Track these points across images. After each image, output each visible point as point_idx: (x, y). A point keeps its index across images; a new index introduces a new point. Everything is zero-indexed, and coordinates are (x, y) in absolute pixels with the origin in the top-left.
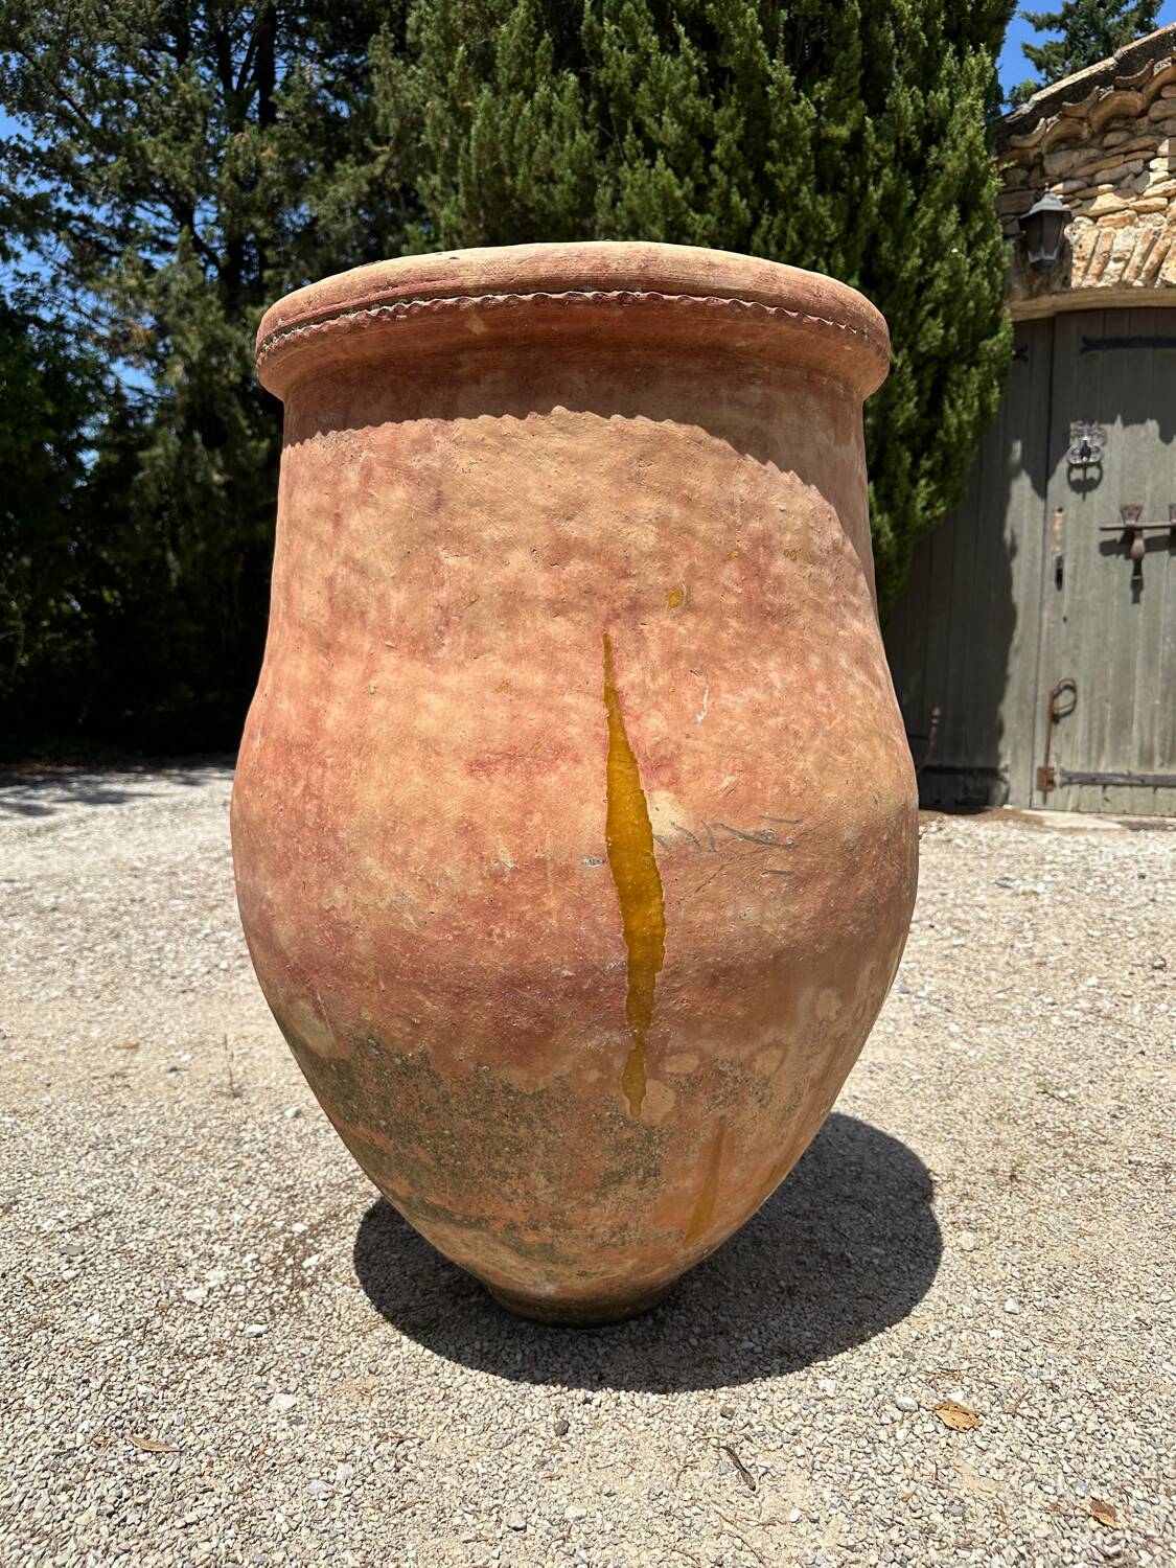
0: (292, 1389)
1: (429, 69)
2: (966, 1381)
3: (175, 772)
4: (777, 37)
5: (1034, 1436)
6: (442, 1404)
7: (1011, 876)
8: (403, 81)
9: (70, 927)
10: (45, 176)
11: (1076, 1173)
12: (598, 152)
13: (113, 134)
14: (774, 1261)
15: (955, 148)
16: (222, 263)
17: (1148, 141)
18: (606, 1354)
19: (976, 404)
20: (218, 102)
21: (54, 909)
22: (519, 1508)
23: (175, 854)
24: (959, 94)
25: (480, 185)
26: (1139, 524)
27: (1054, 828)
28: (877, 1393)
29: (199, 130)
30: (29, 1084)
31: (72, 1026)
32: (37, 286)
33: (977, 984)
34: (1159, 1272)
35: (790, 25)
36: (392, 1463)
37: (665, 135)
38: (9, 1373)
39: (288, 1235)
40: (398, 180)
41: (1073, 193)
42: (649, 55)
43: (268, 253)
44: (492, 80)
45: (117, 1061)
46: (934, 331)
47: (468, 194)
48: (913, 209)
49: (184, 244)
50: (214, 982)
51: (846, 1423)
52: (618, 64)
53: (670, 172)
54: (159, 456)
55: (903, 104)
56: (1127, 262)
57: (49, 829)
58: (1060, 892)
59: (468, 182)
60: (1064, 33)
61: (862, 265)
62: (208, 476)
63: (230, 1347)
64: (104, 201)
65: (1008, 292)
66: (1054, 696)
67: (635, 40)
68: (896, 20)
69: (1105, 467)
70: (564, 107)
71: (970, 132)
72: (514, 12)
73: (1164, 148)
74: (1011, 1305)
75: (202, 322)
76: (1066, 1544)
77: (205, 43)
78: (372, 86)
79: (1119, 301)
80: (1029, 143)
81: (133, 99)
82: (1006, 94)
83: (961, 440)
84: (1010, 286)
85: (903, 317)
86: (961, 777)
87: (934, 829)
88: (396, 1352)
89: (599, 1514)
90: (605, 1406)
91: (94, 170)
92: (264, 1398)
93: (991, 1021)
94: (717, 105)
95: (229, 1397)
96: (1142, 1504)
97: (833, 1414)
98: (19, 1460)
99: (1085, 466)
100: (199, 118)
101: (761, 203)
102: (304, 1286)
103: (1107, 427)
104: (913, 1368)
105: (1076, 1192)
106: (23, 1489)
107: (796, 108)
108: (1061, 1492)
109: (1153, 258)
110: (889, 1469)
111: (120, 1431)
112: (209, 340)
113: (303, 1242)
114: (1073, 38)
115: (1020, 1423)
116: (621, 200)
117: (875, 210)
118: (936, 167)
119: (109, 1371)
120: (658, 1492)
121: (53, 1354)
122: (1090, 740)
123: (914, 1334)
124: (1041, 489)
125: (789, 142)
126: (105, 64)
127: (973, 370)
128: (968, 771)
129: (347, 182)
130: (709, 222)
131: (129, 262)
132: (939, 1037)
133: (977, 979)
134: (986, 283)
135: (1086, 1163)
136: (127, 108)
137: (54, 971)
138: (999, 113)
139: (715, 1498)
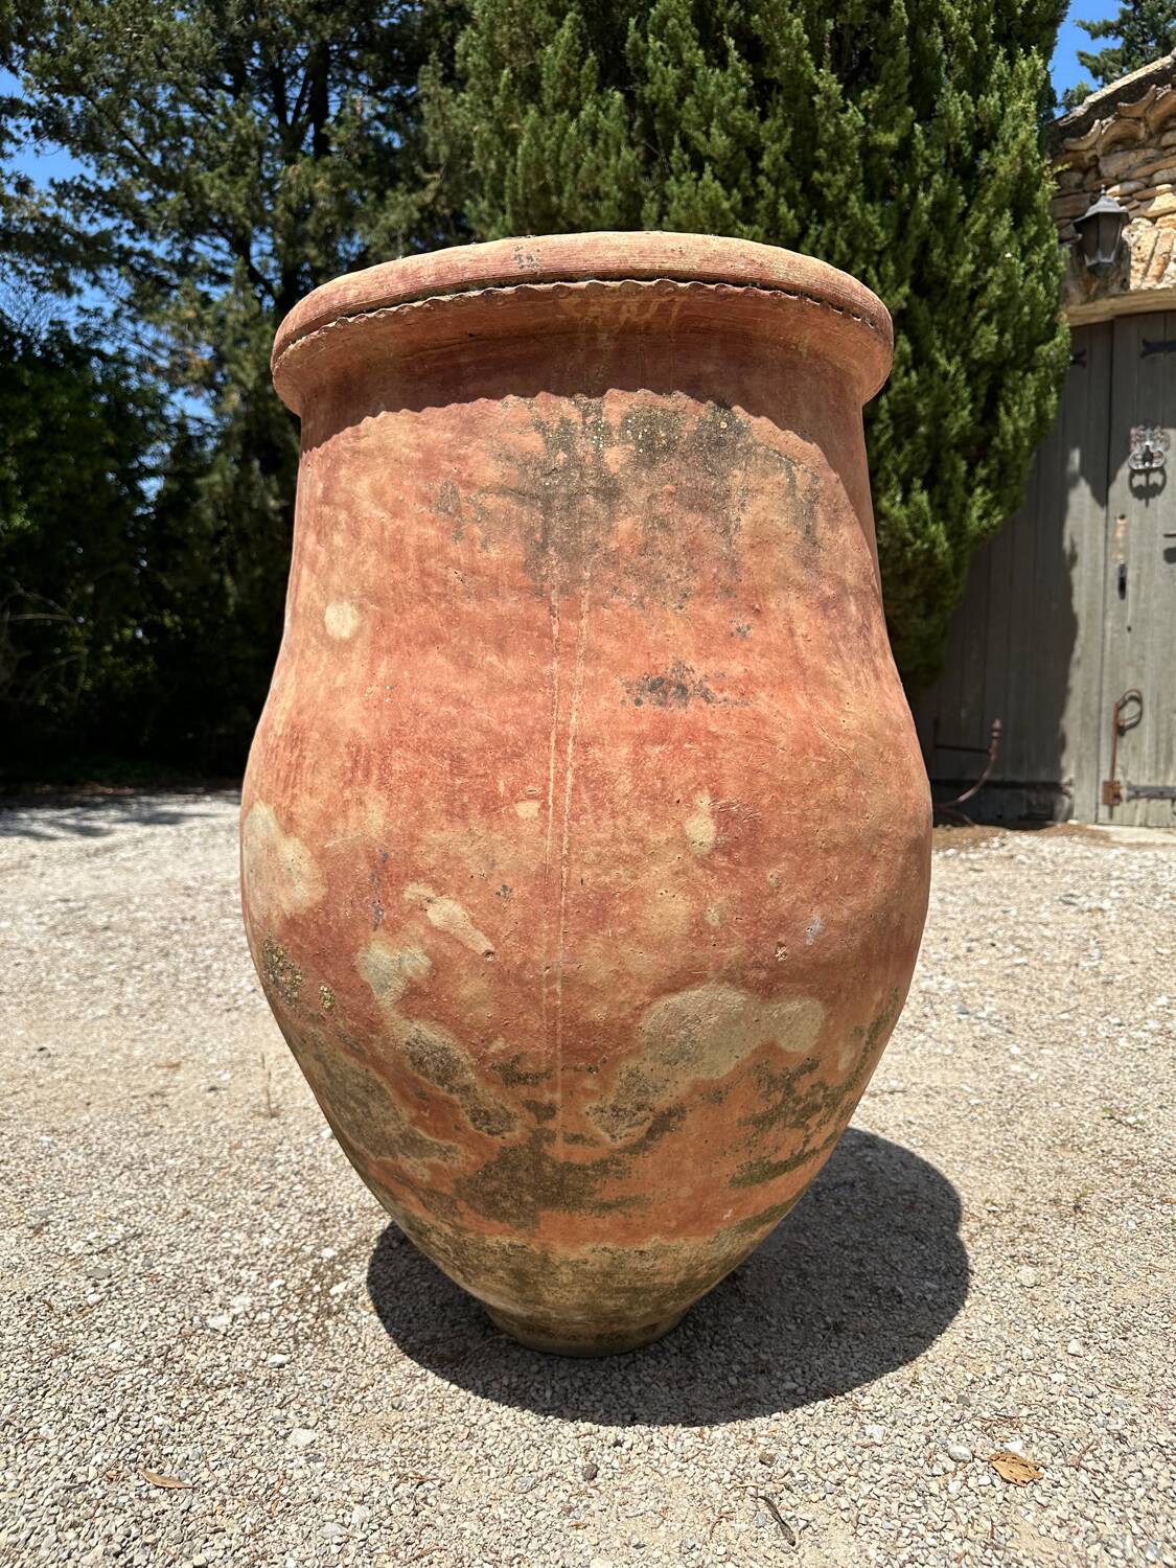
0: (311, 1424)
1: (476, 94)
2: (1026, 1429)
4: (823, 48)
5: (1100, 1492)
6: (466, 1443)
7: (1076, 892)
8: (453, 109)
9: (121, 945)
10: (108, 214)
11: (1146, 1204)
12: (643, 169)
13: (172, 171)
14: (821, 1295)
15: (1006, 152)
16: (278, 294)
18: (639, 1392)
19: (1033, 410)
20: (272, 136)
21: (106, 928)
22: (541, 1559)
24: (1010, 98)
25: (526, 205)
27: (1121, 844)
28: (929, 1441)
29: (253, 163)
30: (69, 1102)
31: (116, 1044)
32: (100, 320)
33: (1039, 1004)
35: (836, 35)
36: (411, 1506)
37: (714, 147)
38: (26, 1400)
39: (317, 1261)
40: (448, 206)
41: (1130, 194)
42: (694, 70)
44: (537, 102)
45: (158, 1080)
46: (988, 337)
47: (515, 214)
48: (964, 215)
49: (240, 275)
51: (895, 1473)
52: (663, 80)
53: (717, 184)
54: (216, 483)
55: (952, 108)
57: (107, 849)
58: (1127, 908)
59: (514, 202)
60: (1121, 39)
62: (263, 500)
63: (251, 1378)
64: (163, 237)
65: (1063, 297)
66: (1119, 708)
67: (680, 55)
68: (944, 26)
69: (1169, 472)
70: (610, 124)
71: (1022, 136)
72: (558, 33)
74: (1074, 1347)
75: (258, 350)
77: (260, 81)
78: (422, 115)
80: (1084, 146)
81: (191, 136)
82: (1059, 97)
83: (1017, 448)
84: (1066, 291)
85: (955, 324)
86: (1024, 792)
87: (996, 845)
88: (421, 1387)
90: (637, 1450)
91: (154, 207)
92: (282, 1433)
93: (1054, 1043)
94: (763, 117)
95: (247, 1431)
97: (880, 1463)
98: (29, 1494)
99: (1147, 472)
100: (254, 152)
101: (809, 213)
102: (329, 1314)
103: (1170, 432)
104: (968, 1414)
105: (1146, 1225)
106: (30, 1525)
107: (844, 117)
108: (1130, 1555)
110: (941, 1525)
111: (133, 1465)
112: (265, 368)
113: (331, 1268)
114: (1130, 43)
115: (1084, 1477)
116: (668, 213)
117: (925, 217)
118: (987, 171)
119: (127, 1401)
120: (690, 1545)
121: (72, 1382)
122: (1157, 752)
123: (970, 1376)
124: (1101, 497)
125: (836, 151)
126: (164, 104)
127: (1029, 376)
128: (1032, 786)
129: (398, 210)
131: (186, 294)
132: (1000, 1059)
133: (1040, 999)
134: (1041, 288)
135: (1156, 1193)
136: (185, 145)
137: (102, 990)
138: (1052, 116)
139: (751, 1553)
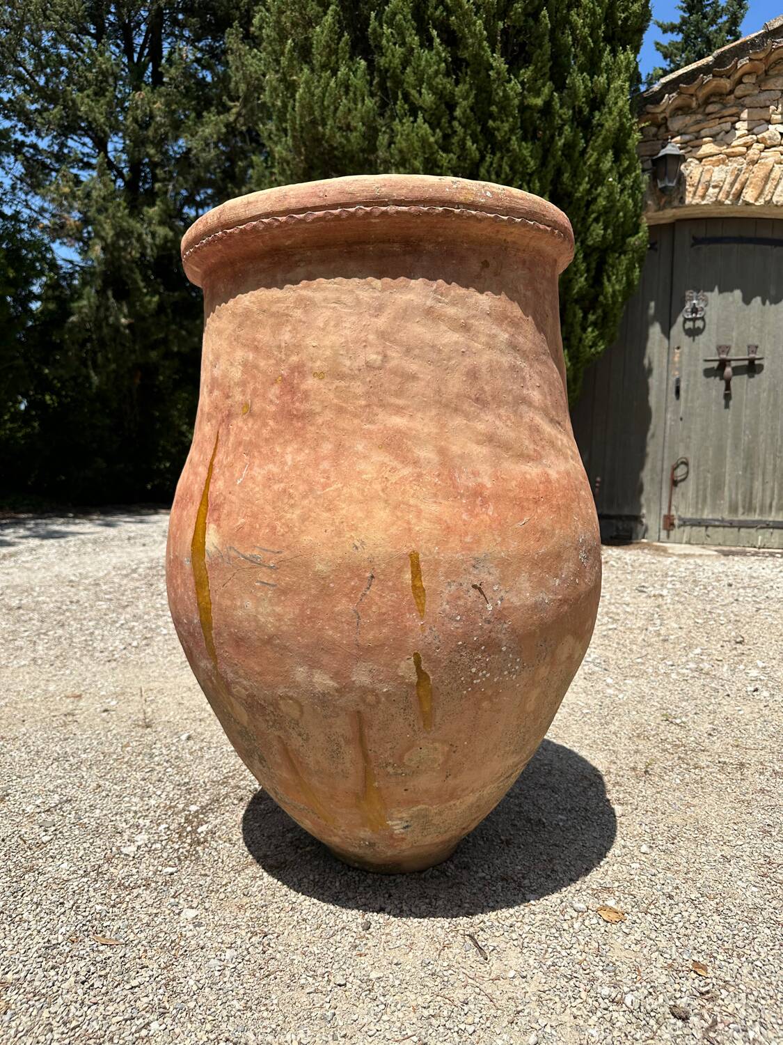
0: (194, 906)
1: (268, 53)
2: (617, 893)
3: (95, 517)
4: (497, 40)
5: (658, 925)
6: (291, 913)
7: (646, 585)
8: (249, 60)
9: (31, 619)
10: (7, 117)
11: (686, 769)
12: (379, 112)
13: (53, 90)
14: (498, 825)
15: (610, 113)
16: (127, 178)
17: (734, 110)
19: (624, 279)
20: (123, 70)
21: (19, 608)
22: (341, 973)
23: (97, 571)
24: (613, 78)
25: (302, 132)
26: (729, 357)
27: (674, 554)
28: (562, 902)
29: (112, 89)
30: (10, 720)
31: (36, 683)
33: (624, 653)
34: (736, 828)
35: (504, 31)
36: (261, 948)
37: (424, 101)
38: (11, 899)
39: (187, 813)
40: (244, 124)
41: (686, 143)
42: (413, 49)
43: (158, 171)
44: (309, 62)
45: (68, 705)
46: (598, 231)
47: (294, 137)
48: (583, 152)
49: (101, 165)
50: (129, 655)
51: (543, 919)
52: (393, 55)
53: (426, 126)
54: (84, 306)
55: (577, 84)
56: (721, 188)
57: (11, 555)
58: (677, 595)
59: (294, 129)
60: (681, 35)
61: (550, 188)
62: (117, 319)
63: (153, 882)
64: (47, 135)
65: (645, 207)
66: (675, 468)
67: (404, 38)
68: (572, 30)
69: (707, 320)
70: (358, 81)
71: (620, 103)
72: (324, 19)
73: (744, 115)
74: (644, 848)
75: (114, 216)
76: (677, 986)
77: (116, 31)
78: (227, 62)
79: (715, 213)
80: (659, 110)
81: (67, 67)
82: (644, 78)
83: (614, 303)
84: (646, 203)
85: (577, 222)
86: (614, 521)
88: (260, 883)
89: (391, 976)
90: (393, 913)
91: (40, 114)
92: (177, 911)
93: (633, 676)
94: (457, 83)
95: (155, 911)
96: (723, 963)
97: (535, 914)
98: (22, 951)
99: (694, 320)
100: (111, 80)
101: (486, 147)
102: (199, 843)
103: (708, 294)
104: (584, 887)
105: (686, 781)
106: (26, 968)
107: (509, 86)
108: (674, 957)
109: (737, 186)
110: (569, 946)
111: (86, 933)
112: (118, 229)
113: (197, 817)
114: (687, 38)
115: (649, 918)
116: (394, 143)
117: (560, 153)
118: (599, 125)
119: (76, 897)
120: (427, 962)
121: (39, 887)
122: (697, 497)
124: (666, 332)
125: (504, 107)
126: (47, 43)
127: (623, 257)
128: (619, 518)
129: (211, 126)
130: (452, 159)
131: (64, 176)
132: (600, 686)
133: (624, 650)
134: (630, 201)
135: (692, 763)
136: (62, 72)
137: (22, 648)
138: (639, 90)
139: (463, 965)
